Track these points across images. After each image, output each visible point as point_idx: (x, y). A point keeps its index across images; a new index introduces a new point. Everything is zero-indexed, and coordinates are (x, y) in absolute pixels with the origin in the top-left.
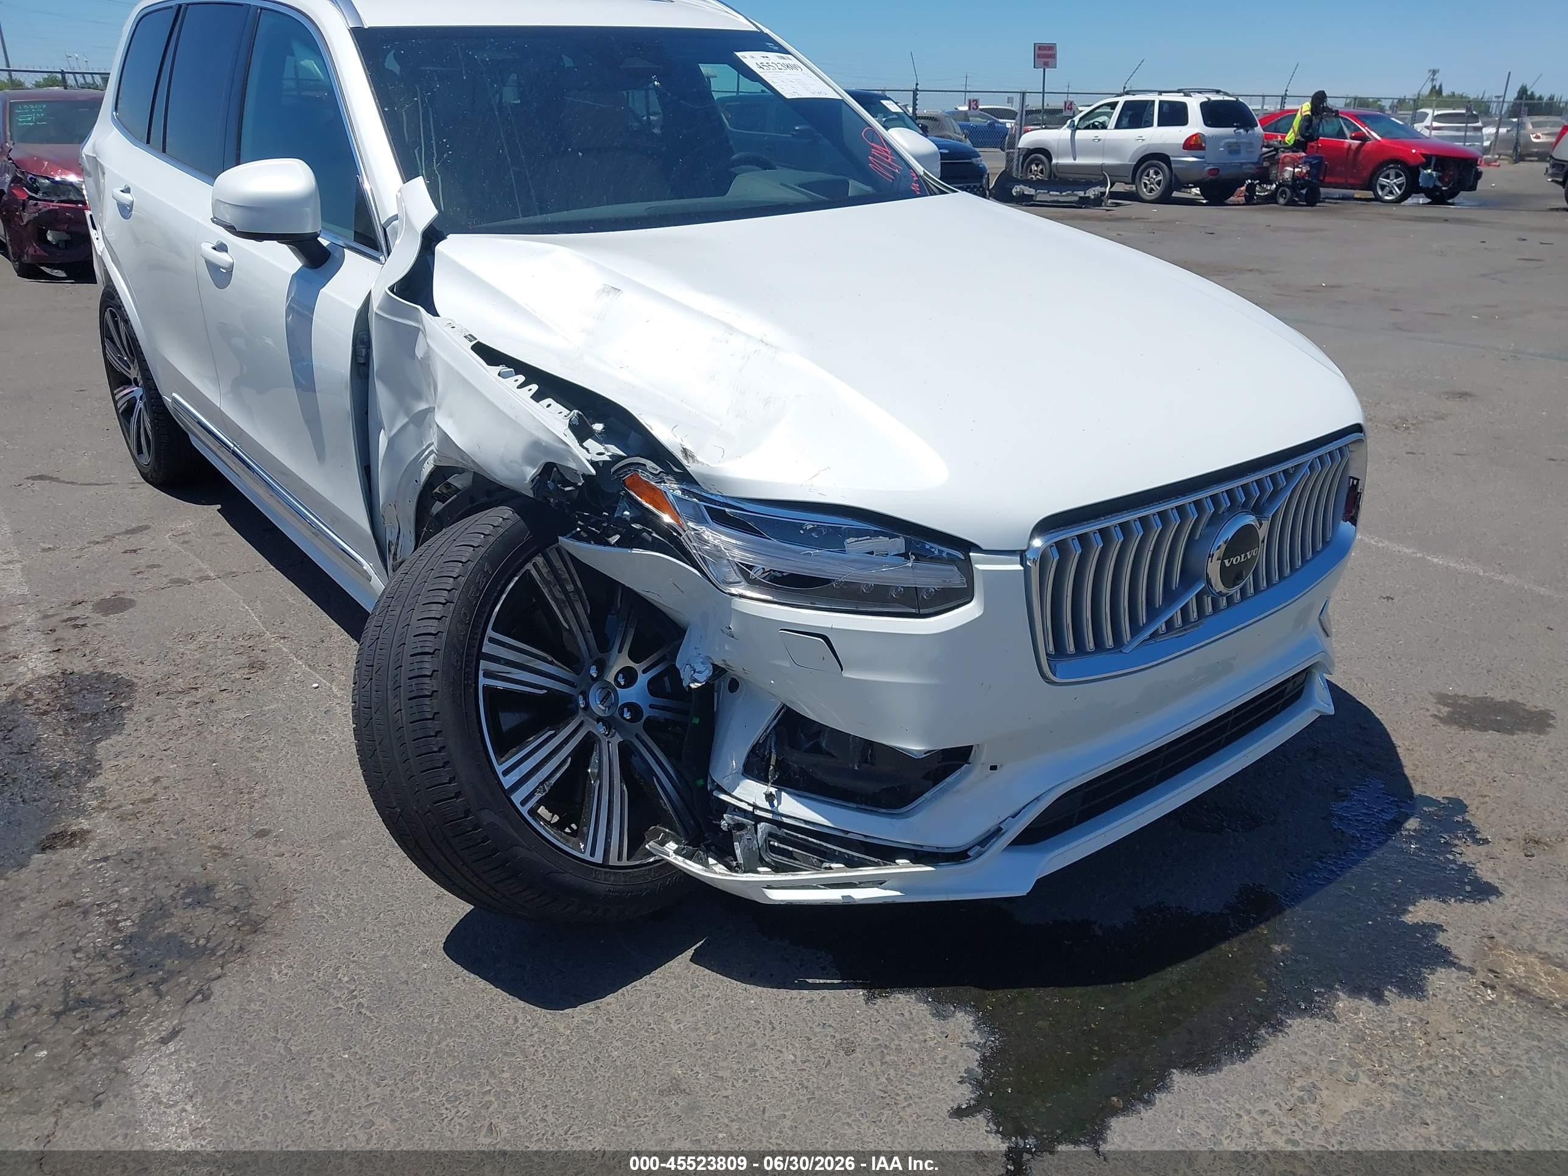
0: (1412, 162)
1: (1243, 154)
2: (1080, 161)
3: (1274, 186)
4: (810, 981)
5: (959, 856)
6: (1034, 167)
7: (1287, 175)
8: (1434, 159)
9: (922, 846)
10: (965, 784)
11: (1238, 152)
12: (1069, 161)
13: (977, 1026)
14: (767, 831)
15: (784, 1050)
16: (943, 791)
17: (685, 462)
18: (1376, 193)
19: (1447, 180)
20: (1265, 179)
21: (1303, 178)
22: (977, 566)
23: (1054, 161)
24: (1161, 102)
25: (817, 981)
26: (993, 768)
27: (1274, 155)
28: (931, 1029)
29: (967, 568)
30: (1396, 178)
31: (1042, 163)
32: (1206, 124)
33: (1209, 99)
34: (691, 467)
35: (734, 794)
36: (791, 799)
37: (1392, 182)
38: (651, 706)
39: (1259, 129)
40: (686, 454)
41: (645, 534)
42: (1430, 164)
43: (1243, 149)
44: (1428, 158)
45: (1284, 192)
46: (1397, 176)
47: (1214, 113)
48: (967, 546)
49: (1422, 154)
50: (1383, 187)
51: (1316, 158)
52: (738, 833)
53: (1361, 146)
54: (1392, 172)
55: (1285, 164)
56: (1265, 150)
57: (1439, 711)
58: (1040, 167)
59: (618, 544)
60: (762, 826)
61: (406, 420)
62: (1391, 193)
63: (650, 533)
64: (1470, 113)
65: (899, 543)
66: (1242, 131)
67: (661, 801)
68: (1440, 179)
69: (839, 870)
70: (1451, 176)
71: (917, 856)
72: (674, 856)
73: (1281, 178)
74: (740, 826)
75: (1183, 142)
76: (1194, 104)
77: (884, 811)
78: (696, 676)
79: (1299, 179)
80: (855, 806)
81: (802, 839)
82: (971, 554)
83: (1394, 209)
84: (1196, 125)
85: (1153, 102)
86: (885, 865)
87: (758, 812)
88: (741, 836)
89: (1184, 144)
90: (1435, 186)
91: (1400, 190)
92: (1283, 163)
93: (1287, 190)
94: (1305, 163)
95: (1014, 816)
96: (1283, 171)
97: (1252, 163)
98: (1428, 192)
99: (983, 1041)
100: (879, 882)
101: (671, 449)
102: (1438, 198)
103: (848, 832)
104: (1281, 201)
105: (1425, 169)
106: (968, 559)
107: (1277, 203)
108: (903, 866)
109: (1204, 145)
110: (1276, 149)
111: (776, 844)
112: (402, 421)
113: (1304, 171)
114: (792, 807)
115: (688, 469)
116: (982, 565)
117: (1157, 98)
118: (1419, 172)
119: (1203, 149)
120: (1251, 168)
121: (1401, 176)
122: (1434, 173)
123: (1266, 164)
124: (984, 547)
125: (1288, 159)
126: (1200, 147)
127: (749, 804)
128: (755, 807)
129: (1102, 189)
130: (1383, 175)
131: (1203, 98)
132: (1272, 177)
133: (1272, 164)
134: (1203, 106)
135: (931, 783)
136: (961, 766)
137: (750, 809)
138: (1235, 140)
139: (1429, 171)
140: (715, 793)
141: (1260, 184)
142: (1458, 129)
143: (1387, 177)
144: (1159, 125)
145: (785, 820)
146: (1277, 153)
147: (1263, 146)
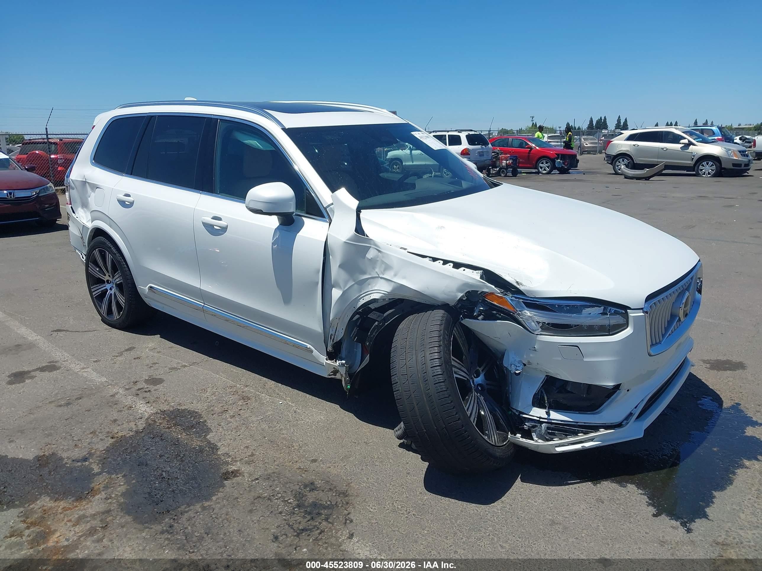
0: (553, 157)
1: (485, 156)
2: (414, 163)
3: (498, 169)
4: (569, 482)
5: (619, 425)
6: (395, 167)
7: (504, 164)
8: (560, 155)
9: (605, 424)
10: (618, 398)
11: (483, 155)
12: (411, 163)
13: (638, 488)
14: (546, 426)
15: (580, 505)
16: (611, 402)
17: (518, 286)
18: (538, 170)
19: (566, 163)
20: (494, 166)
21: (510, 165)
22: (630, 315)
23: (404, 164)
24: (449, 135)
25: (572, 482)
26: (628, 390)
27: (498, 156)
28: (623, 491)
29: (626, 316)
30: (546, 164)
31: (399, 165)
32: (469, 144)
33: (469, 134)
34: (521, 288)
35: (530, 414)
36: (555, 413)
37: (544, 166)
38: (487, 384)
39: (490, 145)
40: (518, 284)
41: (497, 315)
42: (559, 157)
43: (485, 154)
44: (558, 155)
45: (503, 171)
46: (547, 163)
47: (472, 139)
48: (626, 308)
49: (556, 154)
50: (541, 168)
51: (515, 157)
52: (533, 429)
53: (530, 151)
54: (544, 161)
55: (502, 160)
56: (493, 154)
57: (706, 366)
58: (398, 166)
59: (483, 320)
60: (543, 425)
61: (354, 283)
62: (545, 170)
63: (500, 315)
64: (561, 135)
65: (601, 309)
66: (484, 146)
67: (500, 421)
68: (564, 163)
69: (582, 436)
70: (568, 162)
71: (607, 427)
72: (521, 439)
73: (501, 165)
74: (534, 427)
75: (460, 152)
76: (463, 136)
77: (589, 412)
78: (518, 368)
79: (509, 166)
80: (578, 412)
81: (561, 427)
82: (628, 311)
83: (548, 176)
84: (465, 145)
85: (445, 135)
86: (596, 432)
87: (541, 420)
88: (536, 430)
89: (461, 153)
90: (562, 166)
91: (548, 168)
92: (501, 159)
93: (504, 170)
94: (510, 159)
95: (636, 408)
96: (502, 163)
97: (489, 160)
98: (558, 169)
99: (644, 492)
100: (592, 440)
101: (511, 282)
102: (563, 171)
103: (577, 422)
104: (503, 175)
105: (557, 160)
106: (627, 313)
107: (501, 176)
108: (602, 432)
109: (469, 153)
110: (498, 154)
111: (550, 431)
112: (351, 283)
113: (511, 162)
114: (555, 416)
115: (520, 289)
116: (632, 314)
117: (447, 134)
118: (555, 161)
119: (469, 154)
120: (488, 162)
121: (548, 163)
122: (561, 161)
123: (494, 160)
124: (632, 308)
125: (503, 157)
126: (468, 154)
127: (537, 417)
128: (540, 418)
129: (430, 175)
130: (541, 162)
131: (466, 133)
132: (497, 165)
133: (496, 160)
134: (467, 136)
135: (607, 399)
136: (617, 391)
137: (538, 419)
138: (481, 150)
139: (559, 160)
140: (521, 415)
141: (492, 168)
142: (557, 142)
143: (543, 163)
144: (449, 145)
145: (553, 421)
146: (498, 155)
147: (493, 153)
